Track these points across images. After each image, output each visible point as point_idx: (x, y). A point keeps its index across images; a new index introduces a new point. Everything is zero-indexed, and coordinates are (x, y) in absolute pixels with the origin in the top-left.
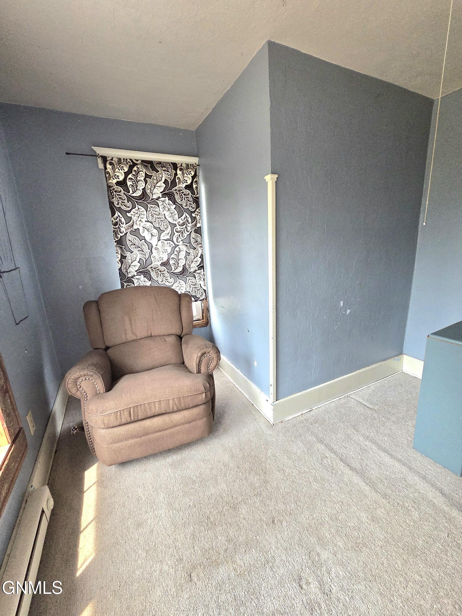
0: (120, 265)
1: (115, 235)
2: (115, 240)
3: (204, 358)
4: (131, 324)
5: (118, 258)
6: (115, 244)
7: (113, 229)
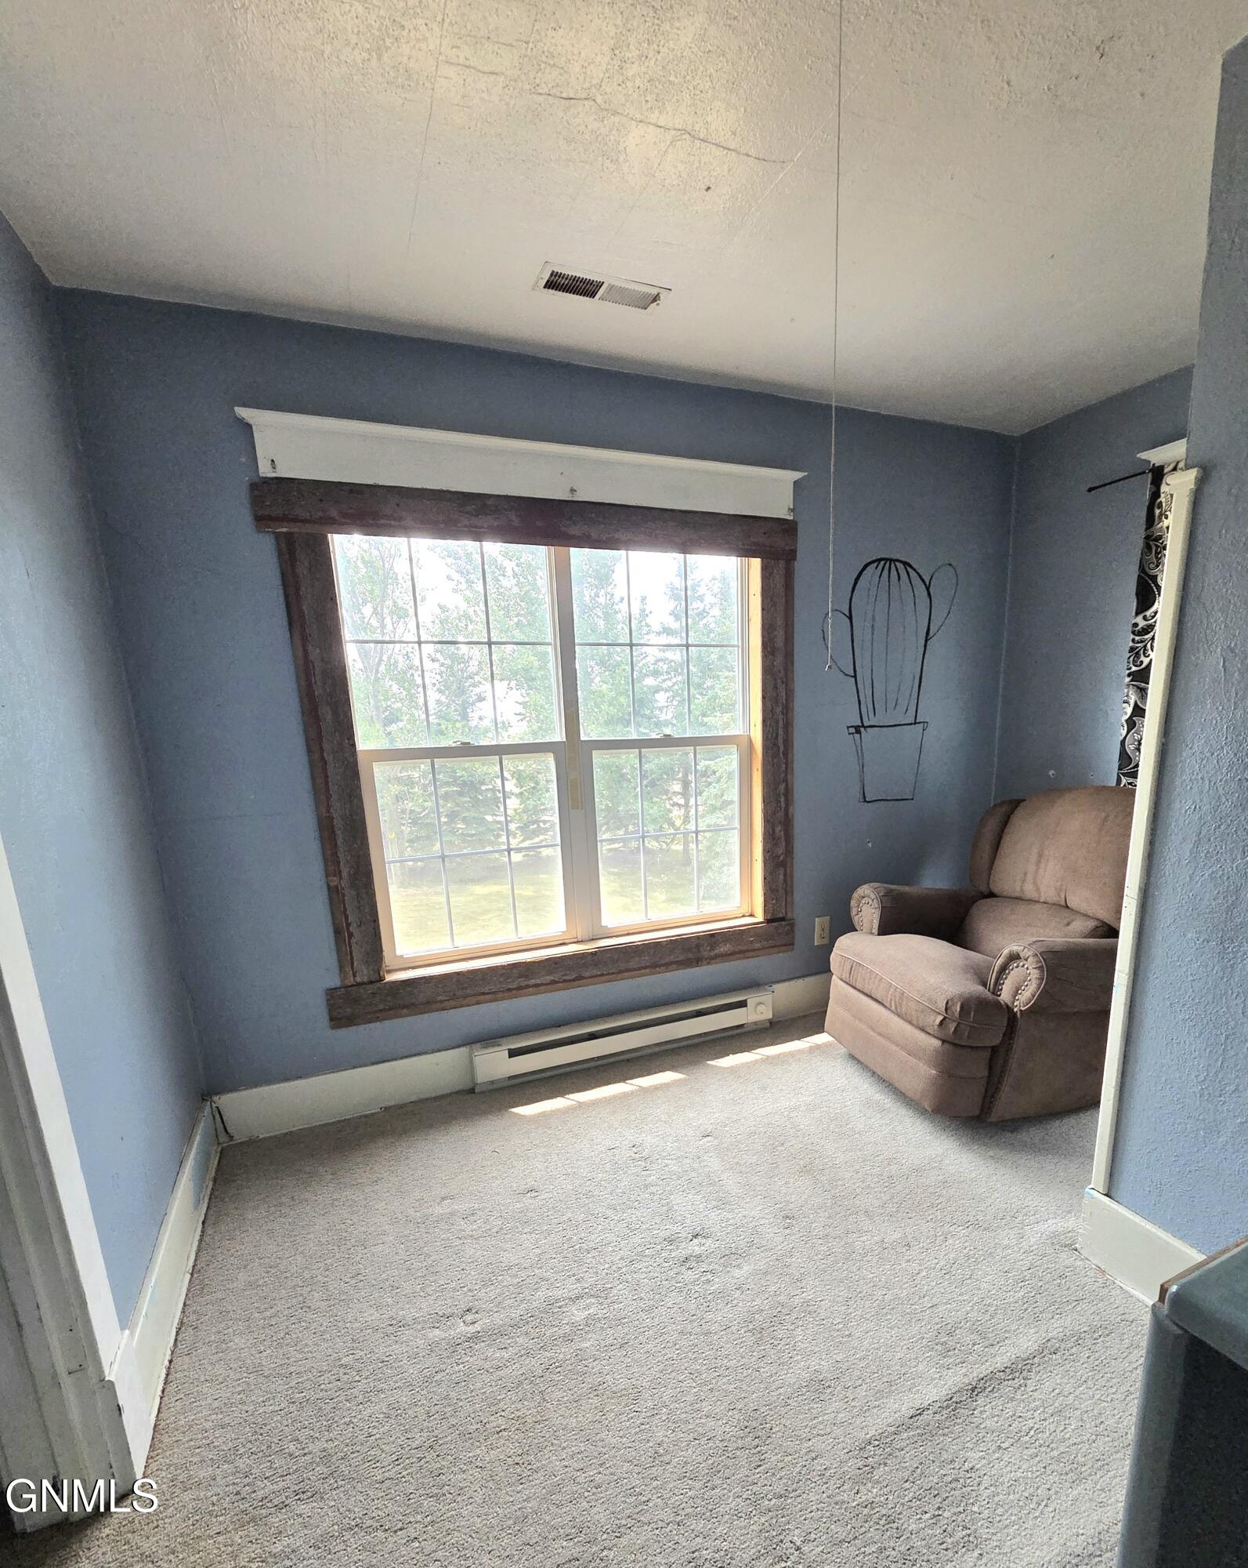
0: (1124, 732)
1: (1132, 659)
2: (1128, 672)
3: (1017, 967)
4: (1039, 862)
5: (1126, 713)
6: (1128, 679)
7: (1131, 644)
